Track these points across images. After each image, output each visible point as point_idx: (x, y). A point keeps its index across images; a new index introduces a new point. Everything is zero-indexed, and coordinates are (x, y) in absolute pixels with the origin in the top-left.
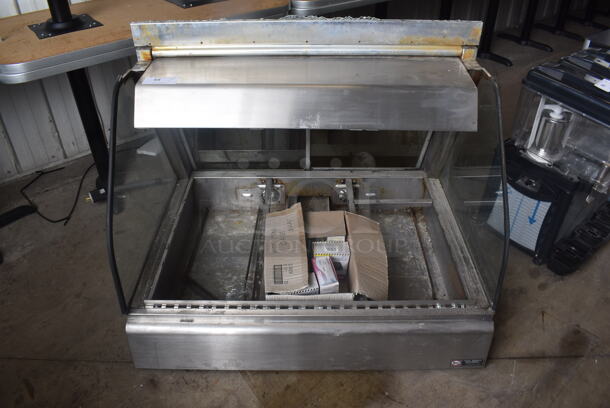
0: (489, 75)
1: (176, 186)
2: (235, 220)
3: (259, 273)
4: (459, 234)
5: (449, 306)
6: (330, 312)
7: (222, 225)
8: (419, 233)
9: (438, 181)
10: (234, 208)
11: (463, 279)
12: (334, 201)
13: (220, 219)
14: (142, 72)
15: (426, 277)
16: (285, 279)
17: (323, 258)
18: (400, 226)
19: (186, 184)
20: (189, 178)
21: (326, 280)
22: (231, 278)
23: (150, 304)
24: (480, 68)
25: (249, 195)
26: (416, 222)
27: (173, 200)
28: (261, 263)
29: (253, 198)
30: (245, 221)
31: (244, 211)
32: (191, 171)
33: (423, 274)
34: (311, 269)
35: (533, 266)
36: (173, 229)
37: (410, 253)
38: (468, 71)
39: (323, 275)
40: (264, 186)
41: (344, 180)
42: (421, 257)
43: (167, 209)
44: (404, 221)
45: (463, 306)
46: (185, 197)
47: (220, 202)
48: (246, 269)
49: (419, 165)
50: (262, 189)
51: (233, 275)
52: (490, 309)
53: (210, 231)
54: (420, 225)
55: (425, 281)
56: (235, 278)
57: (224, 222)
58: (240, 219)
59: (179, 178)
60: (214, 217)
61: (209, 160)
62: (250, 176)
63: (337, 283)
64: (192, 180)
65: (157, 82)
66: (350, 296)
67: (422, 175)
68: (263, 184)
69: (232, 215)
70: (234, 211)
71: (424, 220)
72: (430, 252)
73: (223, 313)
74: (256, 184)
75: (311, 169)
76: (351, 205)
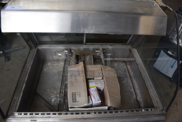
0: (172, 10)
1: (30, 52)
2: (55, 64)
3: (66, 95)
4: (147, 75)
5: (148, 110)
6: (97, 115)
7: (50, 67)
8: (128, 70)
9: (136, 49)
10: (55, 59)
11: (151, 96)
12: (95, 56)
13: (49, 64)
14: (7, 3)
15: (132, 90)
16: (77, 99)
17: (93, 89)
18: (120, 67)
19: (34, 51)
20: (36, 48)
21: (96, 100)
22: (54, 92)
23: (16, 114)
24: (165, 6)
25: (61, 54)
26: (126, 65)
27: (28, 58)
28: (66, 90)
29: (62, 56)
30: (59, 65)
31: (59, 60)
32: (36, 45)
33: (131, 89)
34: (89, 94)
35: (170, 83)
36: (28, 73)
37: (125, 79)
38: (160, 7)
39: (94, 97)
40: (67, 51)
41: (99, 49)
42: (130, 81)
43: (25, 63)
44: (122, 65)
45: (153, 110)
46: (34, 57)
47: (49, 57)
48: (60, 87)
49: (128, 43)
50: (66, 52)
51: (55, 91)
52: (164, 111)
53: (45, 70)
54: (128, 66)
55: (132, 92)
56: (55, 92)
57: (51, 65)
58: (57, 64)
59: (31, 48)
60: (46, 63)
61: (44, 40)
62: (61, 47)
63: (100, 101)
64: (37, 49)
65: (13, 9)
66: (106, 108)
67: (129, 47)
68: (66, 50)
69: (54, 62)
70: (55, 61)
71: (129, 64)
72: (133, 78)
73: (50, 117)
74: (64, 50)
75: (85, 44)
76: (103, 61)
